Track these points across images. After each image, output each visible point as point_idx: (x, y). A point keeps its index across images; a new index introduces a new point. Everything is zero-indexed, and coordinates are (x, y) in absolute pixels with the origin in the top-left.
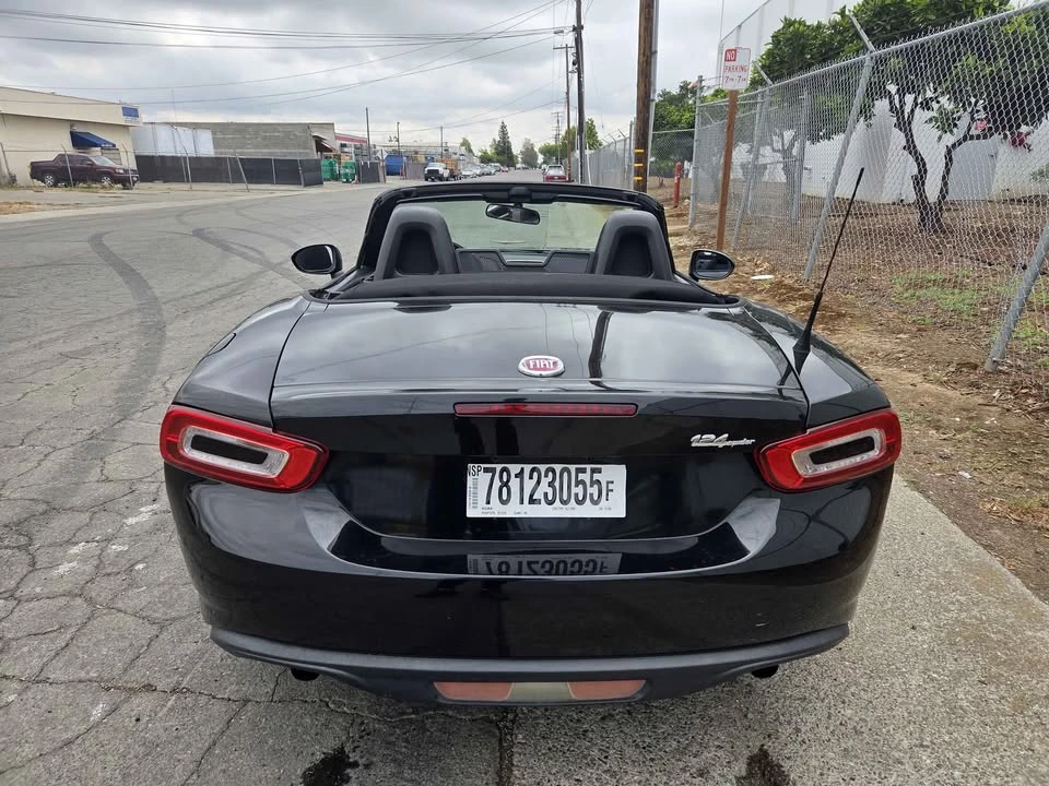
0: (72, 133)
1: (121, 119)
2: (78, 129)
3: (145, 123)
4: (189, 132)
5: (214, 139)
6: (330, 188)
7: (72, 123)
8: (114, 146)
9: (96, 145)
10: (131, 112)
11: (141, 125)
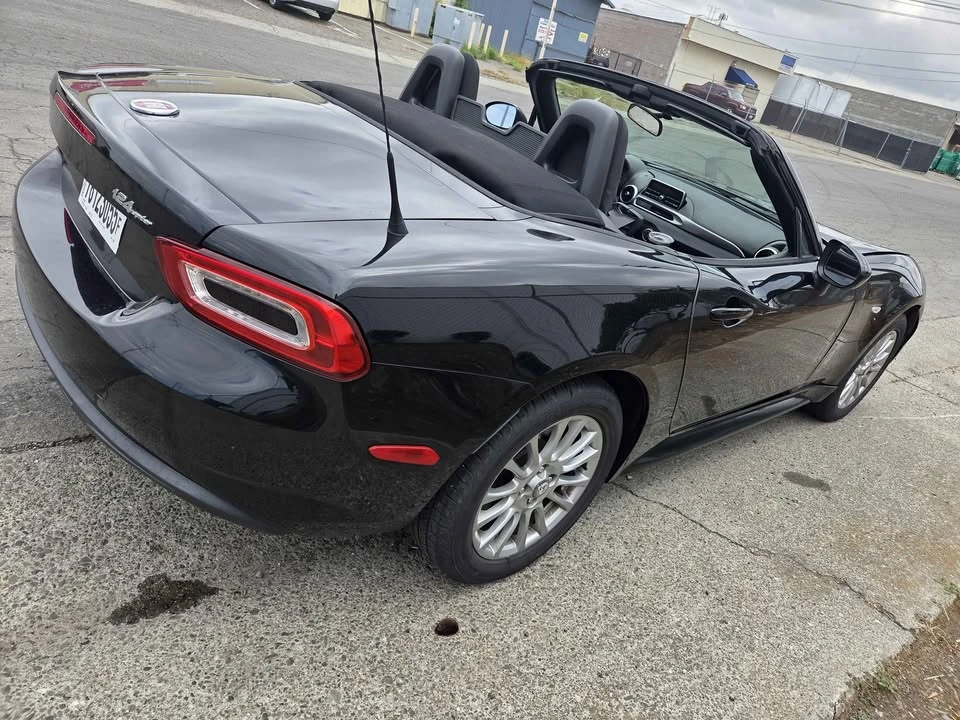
0: (730, 68)
1: (776, 65)
2: (737, 66)
3: (795, 74)
4: (830, 89)
5: (850, 102)
6: (931, 177)
7: (736, 59)
8: (756, 86)
9: (742, 82)
10: (789, 61)
11: (792, 74)
